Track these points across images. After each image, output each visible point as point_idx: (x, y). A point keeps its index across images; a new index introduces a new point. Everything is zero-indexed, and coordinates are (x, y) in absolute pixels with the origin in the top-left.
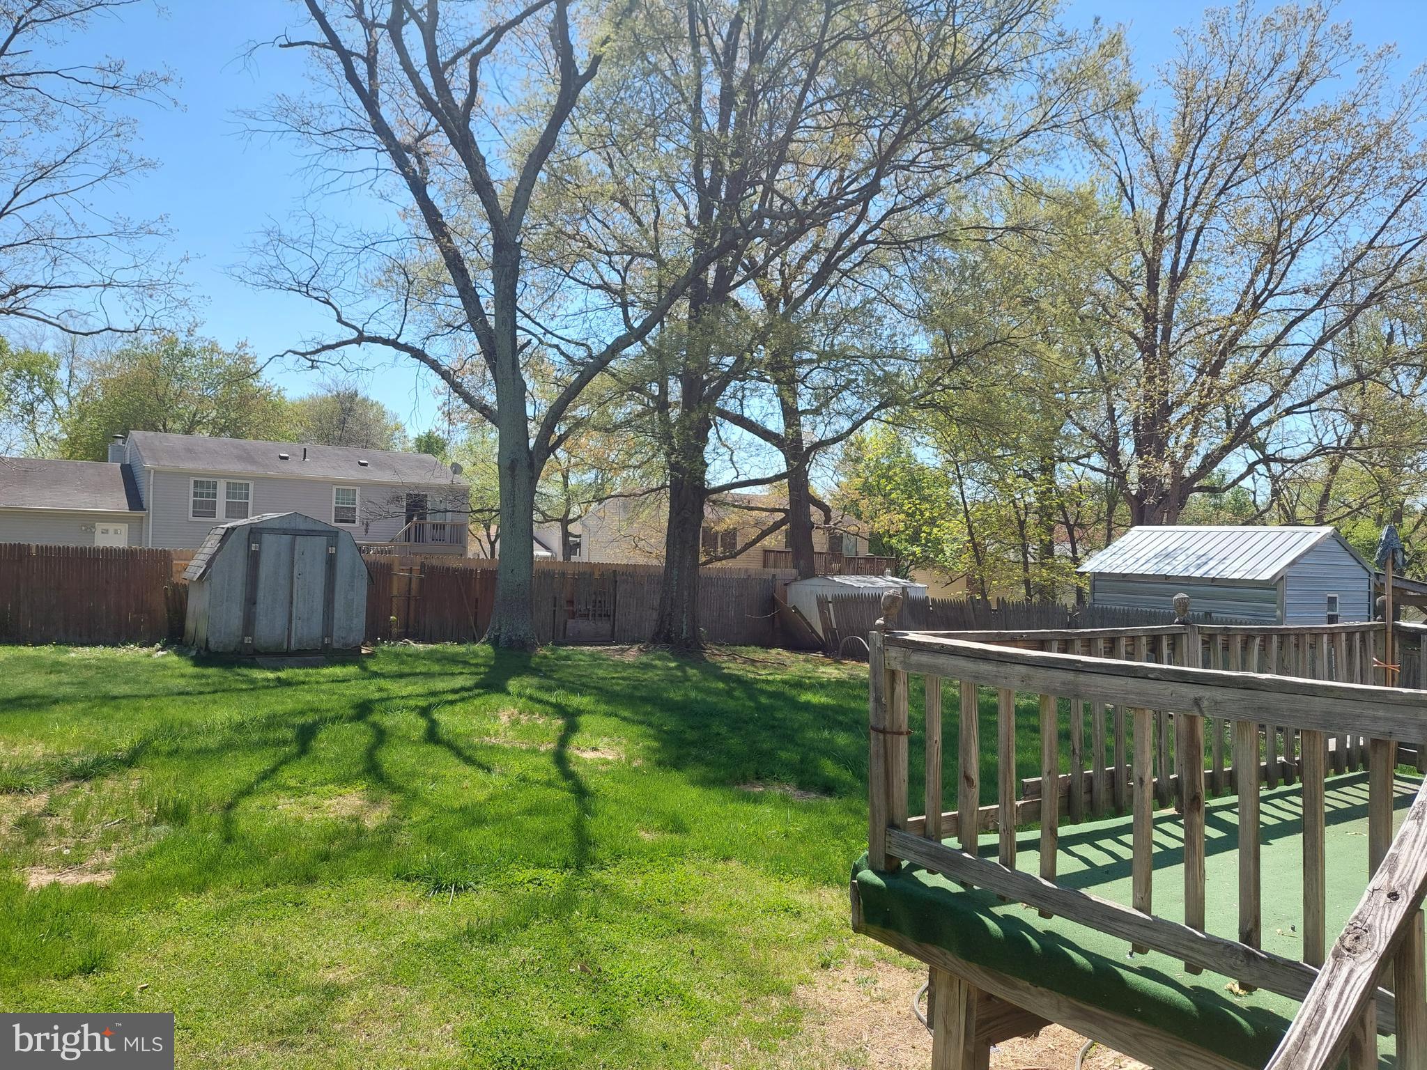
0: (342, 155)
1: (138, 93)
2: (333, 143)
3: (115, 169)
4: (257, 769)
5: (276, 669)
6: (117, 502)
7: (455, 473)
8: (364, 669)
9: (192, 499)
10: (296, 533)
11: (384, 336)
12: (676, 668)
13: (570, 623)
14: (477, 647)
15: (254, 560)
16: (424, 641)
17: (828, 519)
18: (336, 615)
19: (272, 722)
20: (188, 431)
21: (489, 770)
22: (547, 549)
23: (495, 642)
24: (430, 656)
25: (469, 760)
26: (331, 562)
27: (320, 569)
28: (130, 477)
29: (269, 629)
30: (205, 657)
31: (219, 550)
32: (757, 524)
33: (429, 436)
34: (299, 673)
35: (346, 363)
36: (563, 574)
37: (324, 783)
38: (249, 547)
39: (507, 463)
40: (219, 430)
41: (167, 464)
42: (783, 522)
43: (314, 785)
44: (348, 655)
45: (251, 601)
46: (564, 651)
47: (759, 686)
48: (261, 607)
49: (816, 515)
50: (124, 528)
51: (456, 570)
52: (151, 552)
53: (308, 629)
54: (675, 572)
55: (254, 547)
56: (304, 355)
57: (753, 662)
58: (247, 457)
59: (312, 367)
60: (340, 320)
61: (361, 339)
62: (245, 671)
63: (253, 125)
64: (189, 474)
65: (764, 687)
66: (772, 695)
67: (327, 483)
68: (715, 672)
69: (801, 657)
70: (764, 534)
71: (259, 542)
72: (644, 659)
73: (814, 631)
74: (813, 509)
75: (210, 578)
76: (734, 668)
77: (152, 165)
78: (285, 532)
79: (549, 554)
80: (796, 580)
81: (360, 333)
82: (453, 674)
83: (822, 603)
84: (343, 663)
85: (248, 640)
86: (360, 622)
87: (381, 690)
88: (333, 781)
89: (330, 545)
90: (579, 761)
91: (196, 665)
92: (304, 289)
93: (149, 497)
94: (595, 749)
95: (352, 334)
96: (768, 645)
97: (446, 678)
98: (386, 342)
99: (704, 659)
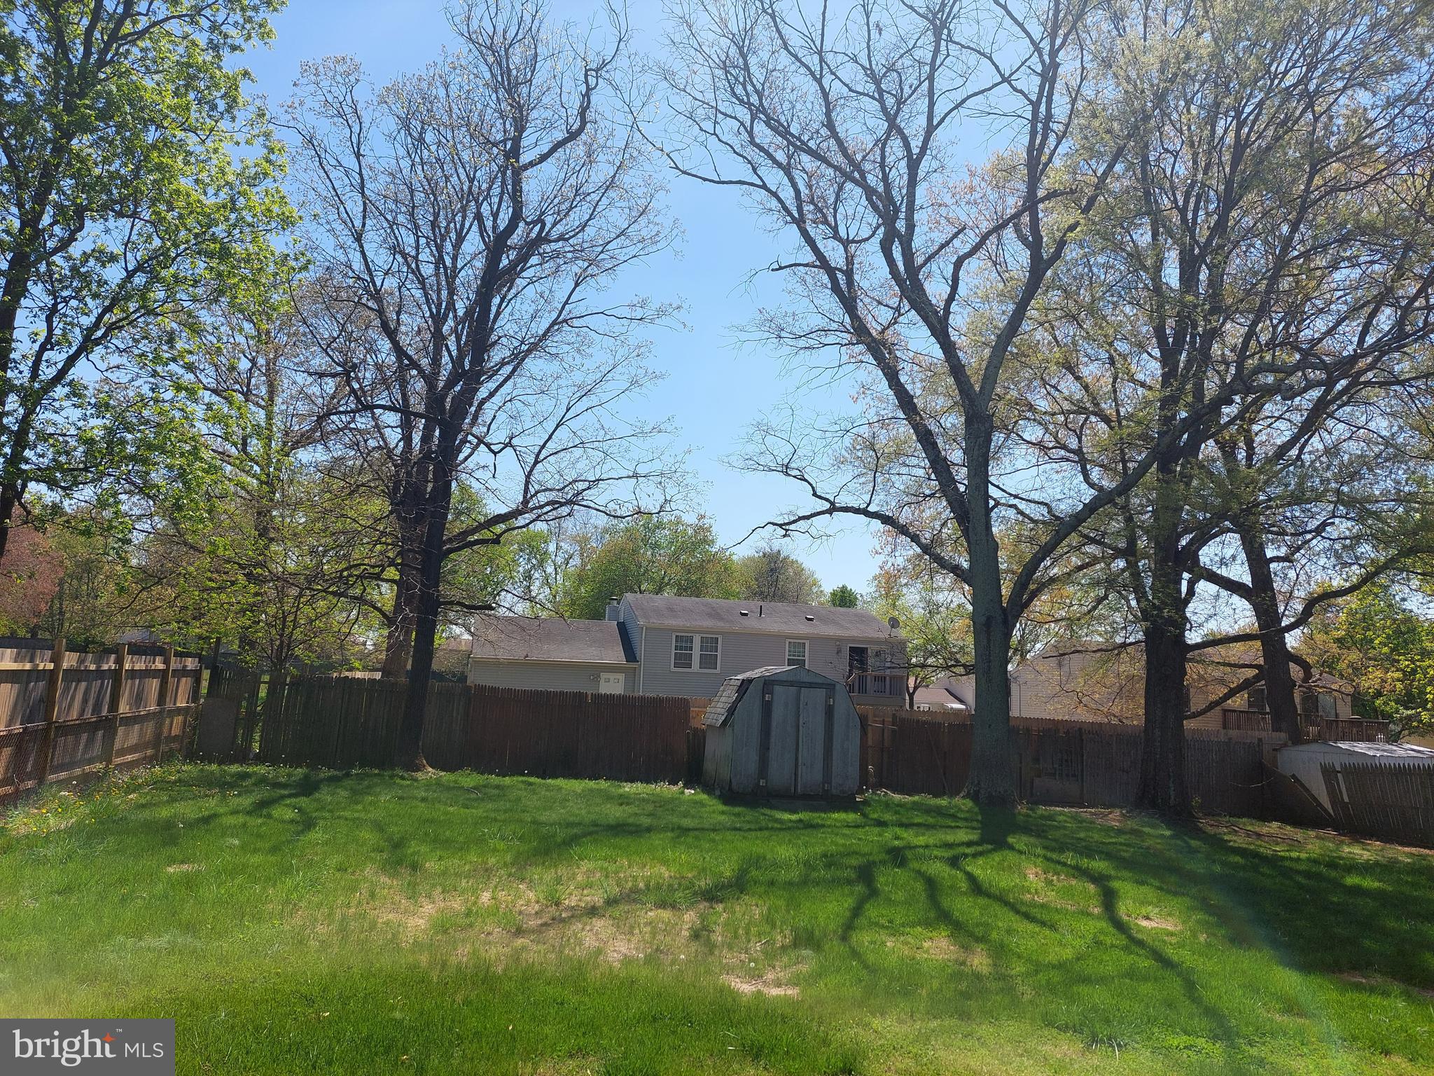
0: (808, 352)
1: (657, 321)
2: (802, 343)
3: (634, 383)
4: (846, 905)
5: (794, 812)
6: (616, 655)
7: (893, 627)
8: (864, 815)
9: (673, 652)
10: (800, 685)
11: (856, 506)
12: (1171, 837)
13: (1037, 781)
14: (957, 801)
15: (767, 709)
16: (902, 792)
17: (1308, 675)
18: (834, 763)
19: (830, 861)
20: (659, 591)
21: (1053, 927)
22: (961, 701)
23: (975, 797)
24: (915, 806)
25: (1028, 917)
26: (829, 711)
27: (820, 719)
28: (624, 631)
29: (779, 773)
30: (731, 796)
31: (739, 700)
32: (1221, 681)
33: (844, 590)
34: (816, 817)
35: (813, 531)
36: (1028, 730)
37: (913, 925)
38: (764, 697)
39: (983, 619)
40: (682, 590)
41: (655, 621)
42: (1257, 678)
43: (903, 925)
44: (845, 802)
45: (765, 747)
46: (1042, 810)
47: (1287, 863)
48: (772, 754)
49: (1295, 671)
50: (621, 677)
51: (925, 723)
52: (643, 698)
53: (811, 775)
54: (1157, 733)
55: (767, 697)
56: (780, 526)
57: (1259, 835)
58: (714, 614)
59: (784, 536)
60: (815, 494)
61: (833, 509)
62: (768, 811)
63: (744, 336)
64: (671, 630)
65: (1294, 865)
66: (1308, 875)
67: (780, 637)
68: (1218, 844)
69: (1312, 833)
70: (1232, 693)
71: (771, 693)
72: (1131, 824)
73: (1320, 805)
74: (1291, 665)
75: (732, 726)
76: (1239, 841)
77: (662, 376)
78: (791, 684)
79: (963, 707)
80: (1285, 745)
81: (832, 503)
82: (952, 827)
83: (1329, 773)
84: (846, 810)
85: (762, 783)
86: (854, 770)
87: (897, 838)
88: (920, 924)
89: (828, 697)
90: (1141, 930)
91: (726, 803)
92: (786, 469)
93: (641, 650)
94: (1147, 918)
95: (827, 506)
96: (1264, 818)
97: (948, 831)
98: (857, 511)
99: (1200, 829)
